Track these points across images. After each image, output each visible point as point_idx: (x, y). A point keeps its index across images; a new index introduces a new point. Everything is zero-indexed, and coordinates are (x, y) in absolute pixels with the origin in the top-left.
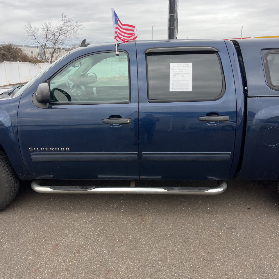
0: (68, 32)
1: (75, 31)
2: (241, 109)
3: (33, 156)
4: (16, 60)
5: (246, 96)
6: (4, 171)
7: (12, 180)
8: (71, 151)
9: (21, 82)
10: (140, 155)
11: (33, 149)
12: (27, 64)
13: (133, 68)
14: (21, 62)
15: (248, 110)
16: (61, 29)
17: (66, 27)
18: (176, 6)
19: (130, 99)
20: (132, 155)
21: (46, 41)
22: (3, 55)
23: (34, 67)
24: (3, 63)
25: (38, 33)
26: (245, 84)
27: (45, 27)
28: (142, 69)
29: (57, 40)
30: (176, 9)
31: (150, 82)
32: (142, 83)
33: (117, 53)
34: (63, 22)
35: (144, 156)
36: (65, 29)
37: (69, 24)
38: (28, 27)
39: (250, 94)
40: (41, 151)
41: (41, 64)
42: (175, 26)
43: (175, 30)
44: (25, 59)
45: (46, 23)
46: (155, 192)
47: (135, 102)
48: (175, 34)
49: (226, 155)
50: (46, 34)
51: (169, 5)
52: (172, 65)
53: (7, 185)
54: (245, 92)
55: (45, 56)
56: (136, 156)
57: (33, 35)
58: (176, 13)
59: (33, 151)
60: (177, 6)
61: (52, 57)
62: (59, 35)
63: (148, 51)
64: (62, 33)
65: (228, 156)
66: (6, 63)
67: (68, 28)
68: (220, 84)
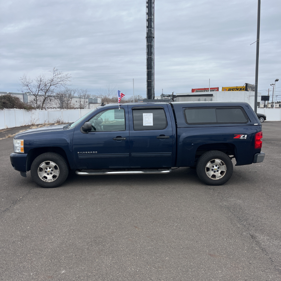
0: (59, 83)
1: (64, 82)
2: (175, 135)
3: (79, 156)
4: (12, 107)
5: (177, 127)
6: (64, 164)
7: (67, 169)
8: (97, 153)
9: (16, 126)
10: (130, 155)
11: (80, 153)
12: (22, 111)
13: (127, 115)
14: (18, 109)
15: (178, 134)
16: (52, 80)
17: (57, 79)
18: (152, 64)
19: (125, 129)
20: (127, 155)
21: (39, 91)
22: (4, 103)
23: (27, 112)
24: (3, 110)
25: (32, 84)
26: (176, 122)
27: (39, 80)
28: (131, 116)
29: (48, 90)
30: (153, 65)
31: (134, 122)
32: (131, 123)
33: (119, 109)
34: (54, 75)
35: (132, 155)
36: (56, 80)
37: (60, 76)
38: (23, 79)
39: (178, 126)
40: (83, 154)
41: (33, 111)
42: (152, 79)
43: (153, 82)
44: (21, 106)
45: (40, 76)
46: (137, 173)
47: (128, 130)
48: (153, 85)
49: (169, 154)
50: (38, 85)
51: (147, 62)
52: (144, 114)
53: (65, 171)
54: (176, 125)
55: (37, 104)
56: (128, 155)
57: (27, 86)
58: (153, 69)
59: (80, 154)
60: (154, 63)
61: (43, 104)
62: (50, 86)
63: (133, 108)
64: (53, 84)
65: (170, 154)
66: (6, 110)
67: (59, 80)
68: (165, 123)
